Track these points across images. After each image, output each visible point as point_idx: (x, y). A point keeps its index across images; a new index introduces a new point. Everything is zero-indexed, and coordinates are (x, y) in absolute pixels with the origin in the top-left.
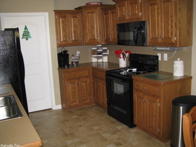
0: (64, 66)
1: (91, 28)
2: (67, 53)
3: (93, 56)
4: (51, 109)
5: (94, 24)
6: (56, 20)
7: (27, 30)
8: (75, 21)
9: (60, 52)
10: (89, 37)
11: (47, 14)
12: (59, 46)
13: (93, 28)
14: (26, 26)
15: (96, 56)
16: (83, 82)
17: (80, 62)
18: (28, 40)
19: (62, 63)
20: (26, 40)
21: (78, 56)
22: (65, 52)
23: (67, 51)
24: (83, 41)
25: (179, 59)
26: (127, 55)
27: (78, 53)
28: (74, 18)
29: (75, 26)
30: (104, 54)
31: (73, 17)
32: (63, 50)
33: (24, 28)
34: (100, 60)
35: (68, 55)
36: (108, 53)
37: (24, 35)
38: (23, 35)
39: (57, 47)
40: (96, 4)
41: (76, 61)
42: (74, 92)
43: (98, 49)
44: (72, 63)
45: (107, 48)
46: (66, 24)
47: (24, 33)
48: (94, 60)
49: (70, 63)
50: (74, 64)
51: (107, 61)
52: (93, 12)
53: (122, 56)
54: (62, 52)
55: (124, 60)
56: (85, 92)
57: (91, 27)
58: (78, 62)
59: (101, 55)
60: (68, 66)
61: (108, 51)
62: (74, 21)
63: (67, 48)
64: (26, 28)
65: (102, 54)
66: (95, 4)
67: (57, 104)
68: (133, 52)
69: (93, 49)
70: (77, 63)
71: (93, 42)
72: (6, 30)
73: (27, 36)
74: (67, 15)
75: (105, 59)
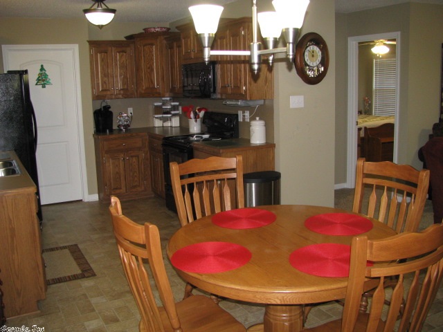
0: (104, 132)
1: (149, 70)
2: (110, 110)
3: (156, 116)
4: (81, 200)
5: (153, 63)
6: (91, 56)
7: (44, 72)
8: (124, 59)
9: (99, 108)
10: (145, 85)
11: (76, 47)
12: (96, 98)
13: (152, 70)
14: (42, 66)
15: (161, 116)
16: (132, 157)
17: (132, 127)
18: (45, 87)
19: (101, 127)
20: (43, 87)
21: (130, 115)
22: (107, 108)
23: (110, 107)
24: (137, 91)
25: (258, 118)
26: (202, 114)
27: (130, 110)
28: (121, 54)
29: (123, 66)
30: (173, 112)
31: (119, 52)
32: (104, 104)
33: (40, 68)
34: (168, 124)
35: (111, 113)
36: (180, 111)
37: (40, 80)
38: (38, 80)
39: (93, 100)
40: (159, 30)
41: (125, 123)
42: (117, 173)
43: (164, 104)
44: (119, 126)
45: (177, 104)
46: (108, 62)
47: (39, 77)
48: (158, 123)
49: (115, 127)
50: (122, 128)
51: (178, 125)
52: (152, 45)
53: (192, 115)
54: (101, 109)
55: (196, 121)
56: (135, 174)
57: (149, 68)
58: (128, 125)
59: (169, 115)
60: (111, 131)
61: (180, 108)
62: (121, 57)
63: (109, 102)
64: (42, 68)
65: (170, 113)
66: (157, 30)
67: (90, 193)
68: (210, 110)
69: (156, 104)
70: (126, 127)
71: (152, 93)
72: (10, 72)
73: (44, 81)
74: (110, 48)
75: (175, 122)
